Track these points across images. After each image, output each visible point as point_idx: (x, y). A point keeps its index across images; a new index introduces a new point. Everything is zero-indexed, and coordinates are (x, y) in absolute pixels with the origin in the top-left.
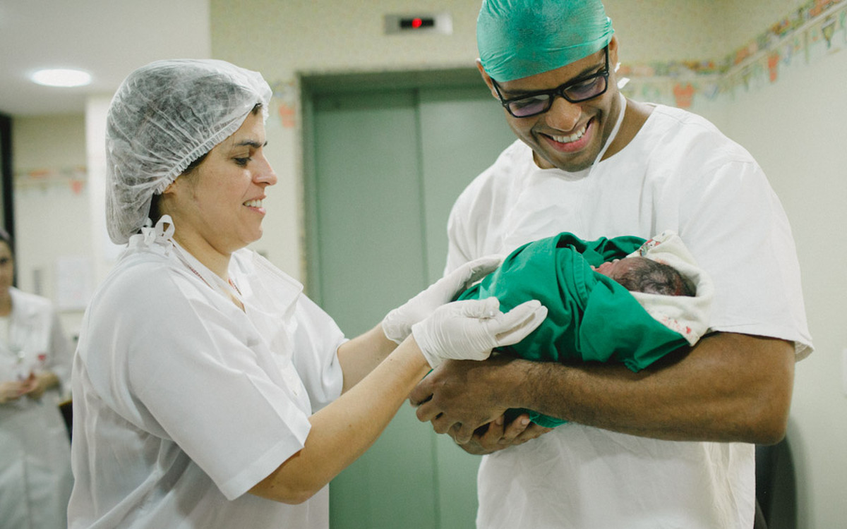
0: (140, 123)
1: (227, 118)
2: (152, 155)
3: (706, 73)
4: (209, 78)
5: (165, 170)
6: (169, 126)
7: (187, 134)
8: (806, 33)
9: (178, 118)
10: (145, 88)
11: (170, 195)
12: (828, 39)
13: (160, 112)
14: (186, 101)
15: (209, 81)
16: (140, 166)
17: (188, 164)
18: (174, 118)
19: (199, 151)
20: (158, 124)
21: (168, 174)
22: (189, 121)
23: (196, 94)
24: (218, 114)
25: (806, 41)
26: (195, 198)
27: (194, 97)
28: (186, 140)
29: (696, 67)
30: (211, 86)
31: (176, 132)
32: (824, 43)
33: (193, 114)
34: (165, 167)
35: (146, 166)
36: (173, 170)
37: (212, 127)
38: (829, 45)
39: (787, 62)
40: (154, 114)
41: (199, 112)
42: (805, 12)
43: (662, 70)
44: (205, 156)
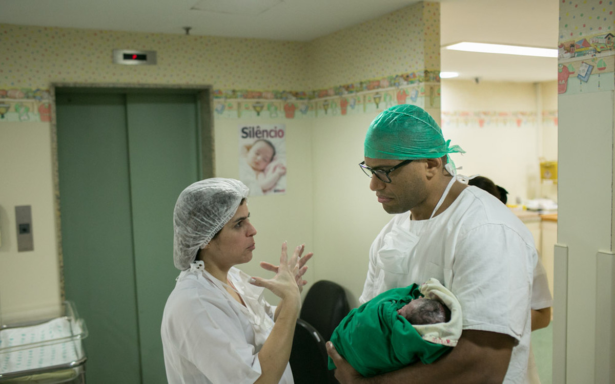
0: (189, 219)
1: (228, 212)
2: (197, 234)
3: (301, 99)
4: (218, 193)
5: (204, 239)
6: (203, 220)
7: (211, 222)
8: (365, 97)
9: (206, 216)
10: (190, 202)
11: (206, 250)
12: (377, 105)
13: (198, 214)
14: (209, 207)
15: (218, 196)
16: (192, 239)
17: (213, 235)
18: (204, 216)
19: (217, 228)
20: (197, 219)
21: (205, 241)
22: (211, 216)
23: (213, 203)
24: (224, 211)
25: (364, 100)
26: (219, 249)
27: (213, 205)
28: (211, 225)
29: (296, 95)
30: (220, 198)
31: (206, 222)
32: (375, 105)
33: (213, 213)
34: (203, 238)
35: (195, 238)
36: (206, 239)
37: (222, 217)
38: (378, 107)
39: (353, 107)
40: (195, 215)
41: (215, 211)
42: (364, 85)
43: (279, 95)
44: (221, 230)
